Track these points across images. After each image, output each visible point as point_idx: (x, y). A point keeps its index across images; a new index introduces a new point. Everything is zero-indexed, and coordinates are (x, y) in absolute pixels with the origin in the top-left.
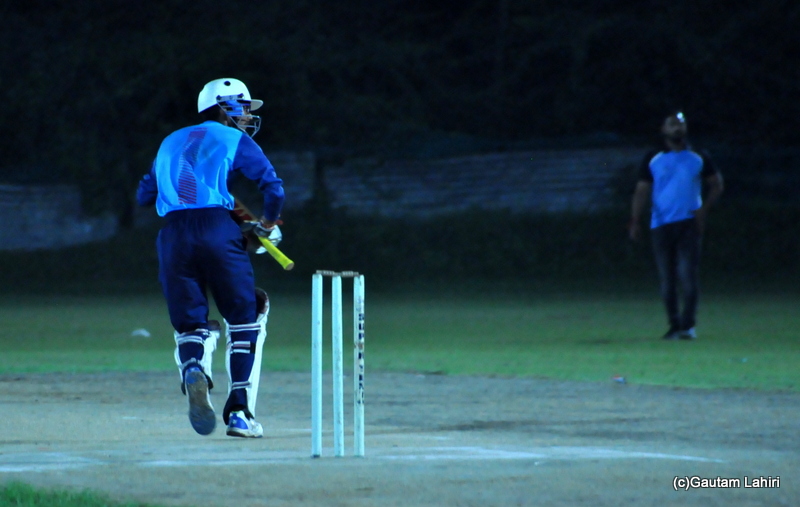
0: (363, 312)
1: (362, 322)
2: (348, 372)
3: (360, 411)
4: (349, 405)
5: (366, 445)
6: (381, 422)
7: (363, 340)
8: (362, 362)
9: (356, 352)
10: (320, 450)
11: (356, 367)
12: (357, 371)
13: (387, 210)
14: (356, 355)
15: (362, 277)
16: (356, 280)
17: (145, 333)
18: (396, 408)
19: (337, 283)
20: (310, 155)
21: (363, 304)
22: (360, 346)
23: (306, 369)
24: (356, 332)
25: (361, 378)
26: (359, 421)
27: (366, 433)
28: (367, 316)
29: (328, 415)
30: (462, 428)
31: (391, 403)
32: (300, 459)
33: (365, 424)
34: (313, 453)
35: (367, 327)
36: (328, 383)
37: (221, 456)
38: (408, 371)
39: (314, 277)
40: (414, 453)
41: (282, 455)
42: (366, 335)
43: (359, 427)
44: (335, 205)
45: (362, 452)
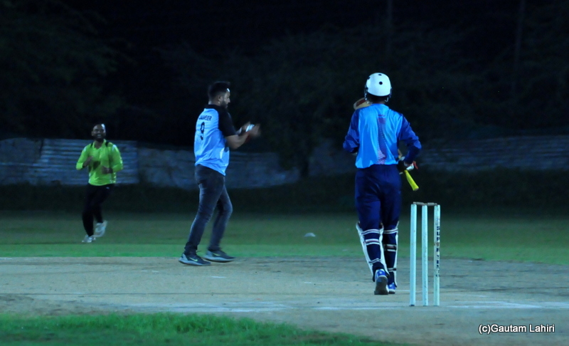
0: (439, 225)
1: (439, 231)
2: (431, 259)
3: (437, 281)
4: (431, 277)
6: (449, 286)
7: (439, 241)
8: (438, 253)
9: (435, 247)
10: (414, 302)
11: (435, 256)
12: (436, 258)
13: (450, 168)
14: (435, 249)
15: (439, 206)
16: (436, 207)
17: (312, 235)
18: (456, 278)
19: (425, 209)
21: (439, 221)
22: (437, 244)
24: (435, 236)
25: (438, 262)
26: (437, 286)
27: (440, 292)
28: (441, 228)
29: (419, 282)
30: (494, 290)
31: (454, 276)
32: (402, 307)
33: (440, 288)
34: (410, 304)
35: (441, 234)
37: (359, 304)
38: (462, 258)
39: (412, 205)
40: (467, 305)
41: (393, 304)
42: (441, 238)
43: (436, 290)
45: (438, 304)
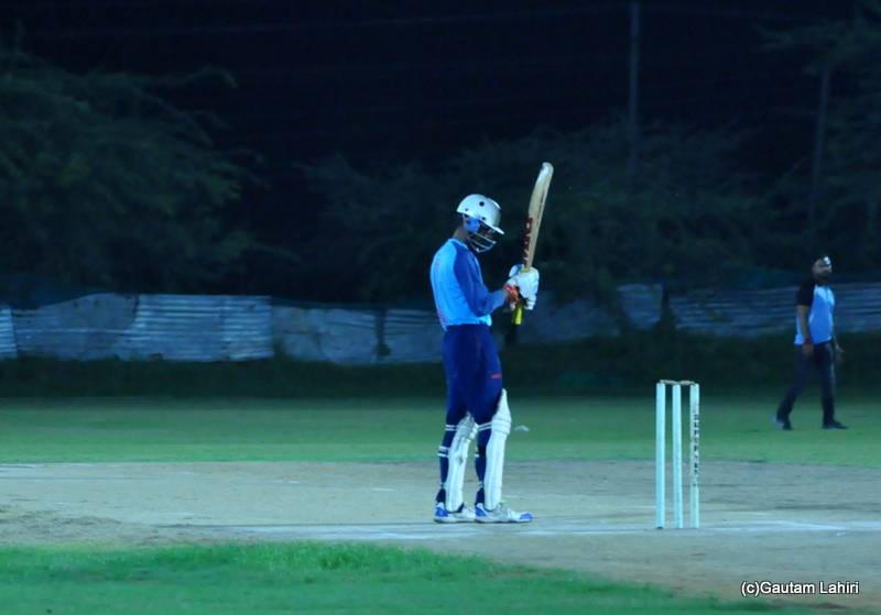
0: (697, 413)
1: (697, 421)
2: (686, 460)
3: (695, 492)
4: (686, 487)
5: (701, 520)
6: (714, 501)
7: (697, 436)
8: (697, 453)
9: (692, 445)
10: (662, 522)
11: (692, 457)
12: (693, 461)
13: (721, 330)
14: (692, 448)
15: (697, 386)
16: (692, 388)
17: (526, 429)
18: (725, 489)
19: (677, 390)
20: (659, 287)
21: (697, 407)
22: (695, 440)
23: (652, 458)
24: (692, 429)
25: (696, 465)
26: (694, 501)
27: (701, 512)
28: (701, 417)
29: (669, 495)
30: (779, 508)
31: (722, 486)
32: (646, 530)
33: (700, 502)
34: (657, 525)
35: (701, 425)
36: (669, 469)
37: (584, 527)
38: (735, 460)
39: (658, 385)
40: (739, 526)
41: (632, 527)
42: (700, 432)
43: (694, 505)
44: (679, 326)
45: (697, 525)
